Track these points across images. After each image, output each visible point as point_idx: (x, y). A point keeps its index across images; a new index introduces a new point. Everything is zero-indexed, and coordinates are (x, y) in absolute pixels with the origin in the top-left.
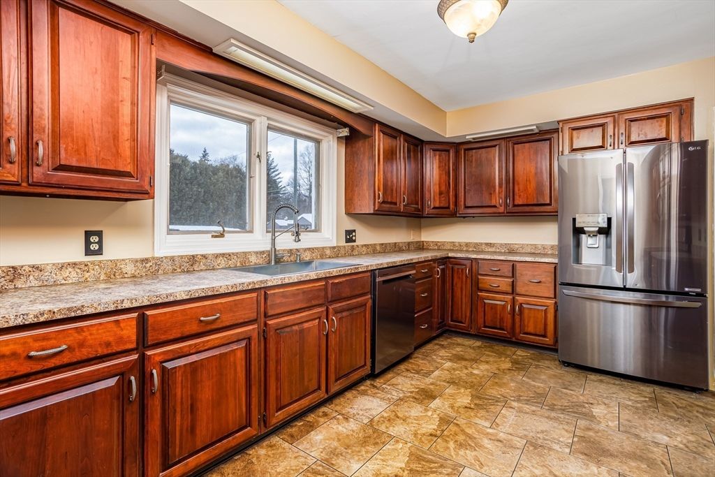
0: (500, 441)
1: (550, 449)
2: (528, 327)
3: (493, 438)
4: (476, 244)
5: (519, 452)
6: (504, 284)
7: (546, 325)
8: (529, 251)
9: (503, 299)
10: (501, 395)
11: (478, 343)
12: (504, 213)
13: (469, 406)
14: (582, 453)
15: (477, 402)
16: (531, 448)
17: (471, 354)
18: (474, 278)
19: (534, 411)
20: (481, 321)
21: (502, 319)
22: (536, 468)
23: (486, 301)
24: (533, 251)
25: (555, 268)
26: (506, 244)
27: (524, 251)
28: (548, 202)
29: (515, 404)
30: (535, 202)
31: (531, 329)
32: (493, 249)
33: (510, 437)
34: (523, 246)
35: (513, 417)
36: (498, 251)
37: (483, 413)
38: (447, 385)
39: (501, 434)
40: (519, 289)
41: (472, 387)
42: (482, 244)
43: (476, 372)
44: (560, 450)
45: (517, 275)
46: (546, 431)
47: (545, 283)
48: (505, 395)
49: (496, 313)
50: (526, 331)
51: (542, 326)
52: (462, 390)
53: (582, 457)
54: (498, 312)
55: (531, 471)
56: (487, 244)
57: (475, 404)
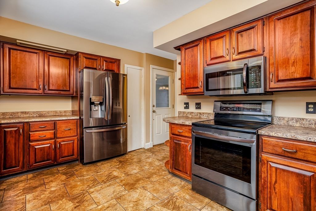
0: (109, 207)
1: (123, 195)
2: (64, 153)
3: (105, 208)
4: (14, 113)
5: (118, 205)
6: (49, 134)
7: (73, 149)
8: (52, 114)
9: (48, 143)
10: (82, 190)
11: (30, 175)
12: (42, 94)
13: (75, 206)
14: (130, 189)
15: (76, 201)
16: (119, 200)
17: (34, 183)
18: (25, 135)
19: (101, 187)
20: (32, 160)
21: (48, 155)
22: (129, 204)
23: (36, 147)
24: (54, 114)
25: (77, 121)
26: (37, 112)
27: (49, 115)
28: (68, 89)
29: (92, 190)
30: (62, 89)
31: (66, 154)
32: (28, 115)
33: (109, 202)
34: (48, 112)
35: (98, 195)
36: (31, 116)
37: (86, 204)
38: (47, 206)
39: (105, 204)
40: (58, 136)
41: (63, 197)
42: (18, 113)
43: (53, 189)
44: (125, 193)
45: (57, 127)
46: (114, 191)
47: (72, 129)
48: (82, 189)
49: (45, 152)
50: (63, 156)
51: (72, 151)
52: (61, 202)
53: (132, 190)
54: (46, 151)
55: (130, 207)
56: (22, 113)
57: (77, 202)
